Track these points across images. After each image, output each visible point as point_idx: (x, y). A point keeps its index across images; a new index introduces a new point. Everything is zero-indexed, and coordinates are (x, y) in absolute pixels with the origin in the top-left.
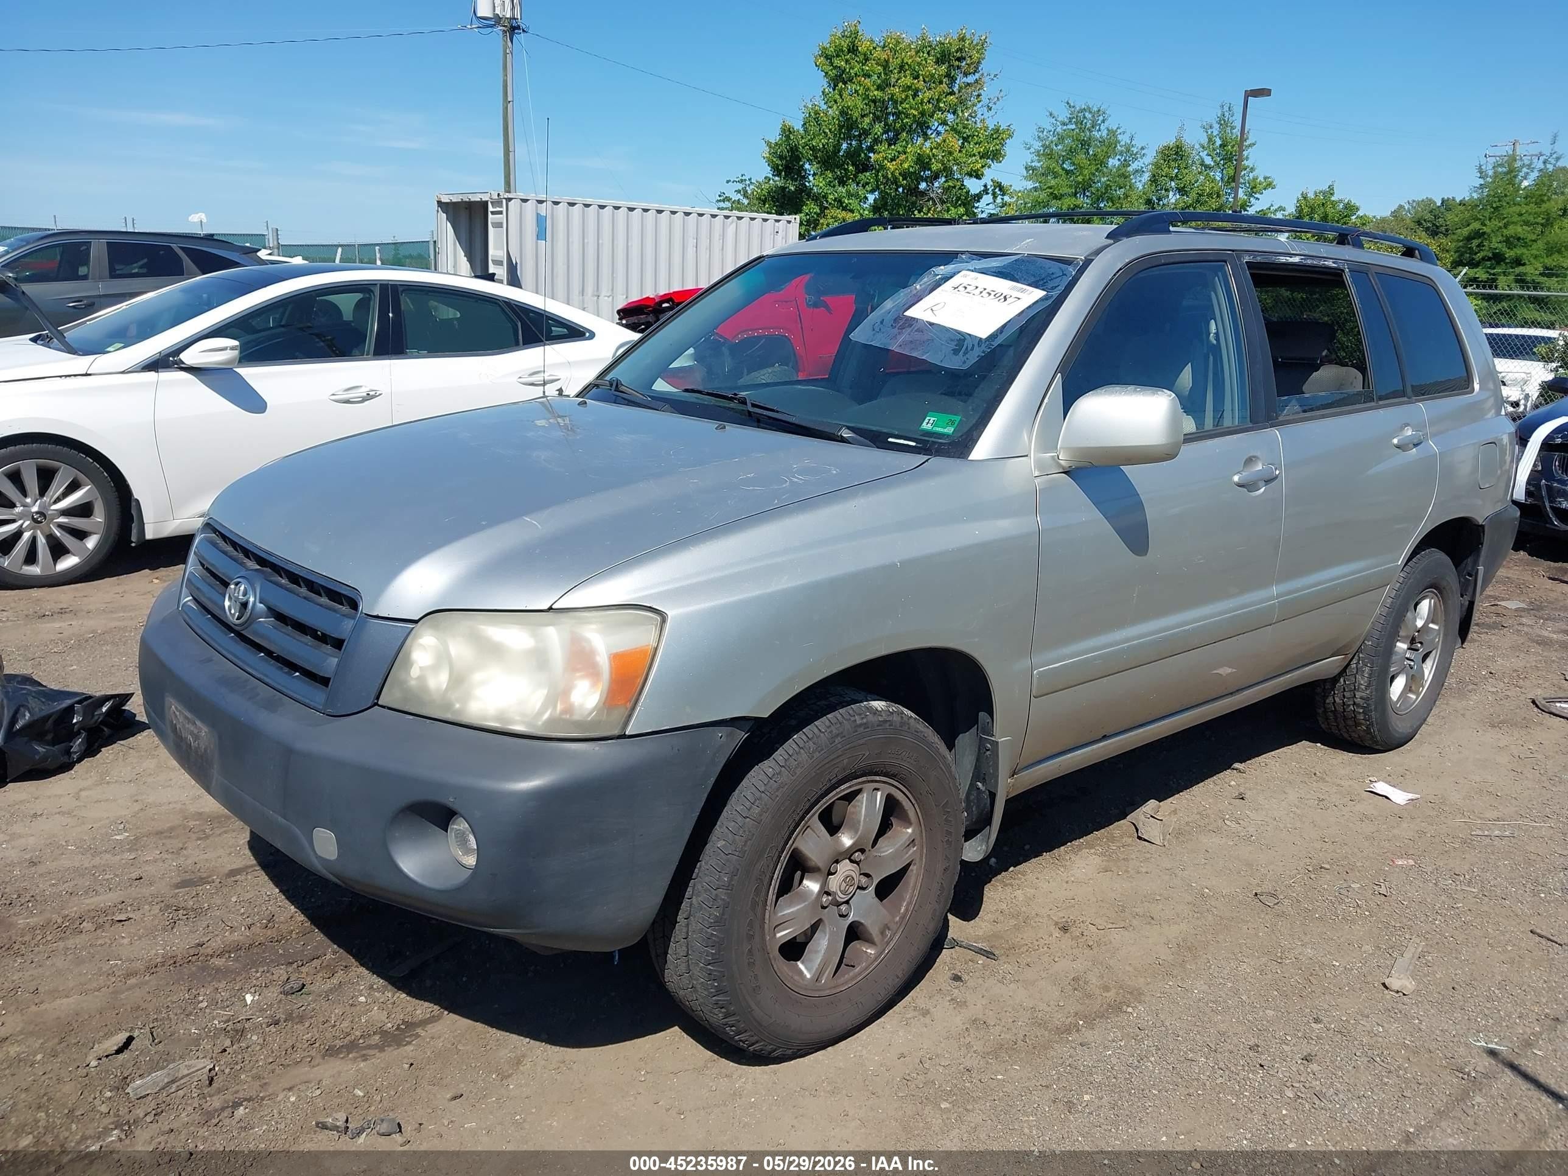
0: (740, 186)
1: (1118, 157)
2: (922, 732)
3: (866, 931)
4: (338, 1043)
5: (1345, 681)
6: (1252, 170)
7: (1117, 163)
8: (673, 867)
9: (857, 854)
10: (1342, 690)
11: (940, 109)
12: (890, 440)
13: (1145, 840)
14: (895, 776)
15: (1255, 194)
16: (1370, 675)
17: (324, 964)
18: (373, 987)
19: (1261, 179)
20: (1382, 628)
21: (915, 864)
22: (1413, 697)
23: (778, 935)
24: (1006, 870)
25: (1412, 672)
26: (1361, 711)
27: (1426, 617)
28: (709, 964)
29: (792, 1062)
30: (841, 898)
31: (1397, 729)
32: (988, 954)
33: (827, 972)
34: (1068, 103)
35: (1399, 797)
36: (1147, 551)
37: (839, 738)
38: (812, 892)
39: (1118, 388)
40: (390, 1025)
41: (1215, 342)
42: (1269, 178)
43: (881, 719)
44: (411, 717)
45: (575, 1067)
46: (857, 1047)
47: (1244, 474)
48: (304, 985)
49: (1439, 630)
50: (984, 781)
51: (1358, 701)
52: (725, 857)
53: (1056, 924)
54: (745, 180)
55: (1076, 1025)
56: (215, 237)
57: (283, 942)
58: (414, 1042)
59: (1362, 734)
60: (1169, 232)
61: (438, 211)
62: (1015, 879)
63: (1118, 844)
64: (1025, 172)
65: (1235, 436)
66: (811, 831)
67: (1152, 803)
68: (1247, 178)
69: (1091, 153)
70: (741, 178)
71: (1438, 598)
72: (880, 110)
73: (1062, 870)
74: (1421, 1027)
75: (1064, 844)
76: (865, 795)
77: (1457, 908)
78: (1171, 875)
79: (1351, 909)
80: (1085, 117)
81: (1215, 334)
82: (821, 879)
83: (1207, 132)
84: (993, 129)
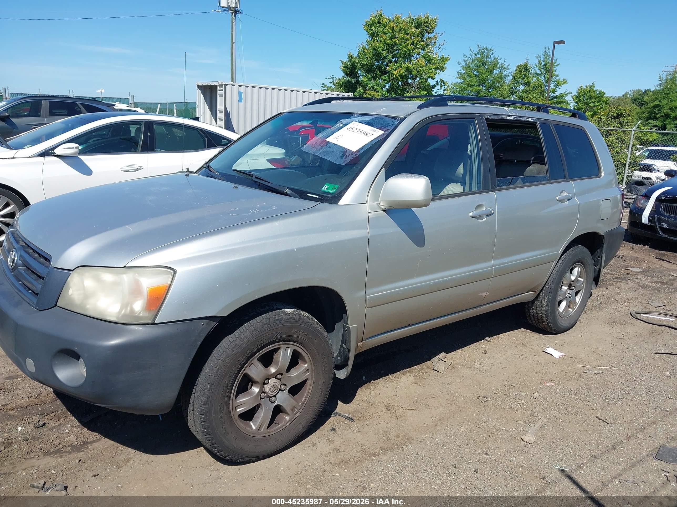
0: (331, 80)
1: (498, 69)
2: (310, 323)
3: (284, 409)
4: (52, 450)
5: (537, 303)
6: (558, 76)
7: (498, 72)
8: (181, 380)
9: (279, 376)
10: (536, 307)
11: (417, 48)
12: (308, 195)
13: (435, 370)
14: (297, 342)
15: (559, 86)
16: (548, 300)
17: (56, 415)
18: (73, 426)
19: (561, 80)
20: (553, 280)
21: (309, 380)
22: (571, 310)
23: (238, 410)
24: (370, 382)
25: (570, 299)
26: (544, 316)
27: (576, 275)
28: (202, 422)
29: (248, 465)
30: (271, 394)
31: (562, 324)
32: (350, 419)
33: (264, 426)
34: (478, 45)
35: (557, 354)
36: (424, 246)
37: (266, 325)
38: (255, 392)
39: (405, 175)
40: (76, 443)
41: (470, 154)
42: (565, 79)
43: (288, 317)
44: (69, 312)
45: (152, 463)
46: (279, 459)
47: (475, 212)
48: (45, 424)
49: (584, 281)
50: (345, 344)
51: (543, 311)
52: (208, 377)
53: (386, 406)
54: (334, 78)
55: (379, 452)
56: (96, 99)
57: (42, 405)
58: (85, 451)
59: (545, 326)
60: (447, 105)
61: (197, 89)
62: (373, 386)
63: (424, 372)
64: (458, 75)
65: (472, 196)
66: (253, 365)
67: (443, 354)
68: (555, 79)
69: (486, 68)
70: (331, 77)
71: (582, 267)
72: (392, 48)
73: (395, 382)
74: (533, 458)
75: (399, 371)
76: (282, 350)
77: (566, 405)
78: (443, 386)
79: (518, 404)
80: (484, 52)
81: (470, 150)
82: (260, 386)
83: (538, 59)
84: (441, 57)
